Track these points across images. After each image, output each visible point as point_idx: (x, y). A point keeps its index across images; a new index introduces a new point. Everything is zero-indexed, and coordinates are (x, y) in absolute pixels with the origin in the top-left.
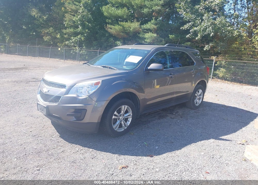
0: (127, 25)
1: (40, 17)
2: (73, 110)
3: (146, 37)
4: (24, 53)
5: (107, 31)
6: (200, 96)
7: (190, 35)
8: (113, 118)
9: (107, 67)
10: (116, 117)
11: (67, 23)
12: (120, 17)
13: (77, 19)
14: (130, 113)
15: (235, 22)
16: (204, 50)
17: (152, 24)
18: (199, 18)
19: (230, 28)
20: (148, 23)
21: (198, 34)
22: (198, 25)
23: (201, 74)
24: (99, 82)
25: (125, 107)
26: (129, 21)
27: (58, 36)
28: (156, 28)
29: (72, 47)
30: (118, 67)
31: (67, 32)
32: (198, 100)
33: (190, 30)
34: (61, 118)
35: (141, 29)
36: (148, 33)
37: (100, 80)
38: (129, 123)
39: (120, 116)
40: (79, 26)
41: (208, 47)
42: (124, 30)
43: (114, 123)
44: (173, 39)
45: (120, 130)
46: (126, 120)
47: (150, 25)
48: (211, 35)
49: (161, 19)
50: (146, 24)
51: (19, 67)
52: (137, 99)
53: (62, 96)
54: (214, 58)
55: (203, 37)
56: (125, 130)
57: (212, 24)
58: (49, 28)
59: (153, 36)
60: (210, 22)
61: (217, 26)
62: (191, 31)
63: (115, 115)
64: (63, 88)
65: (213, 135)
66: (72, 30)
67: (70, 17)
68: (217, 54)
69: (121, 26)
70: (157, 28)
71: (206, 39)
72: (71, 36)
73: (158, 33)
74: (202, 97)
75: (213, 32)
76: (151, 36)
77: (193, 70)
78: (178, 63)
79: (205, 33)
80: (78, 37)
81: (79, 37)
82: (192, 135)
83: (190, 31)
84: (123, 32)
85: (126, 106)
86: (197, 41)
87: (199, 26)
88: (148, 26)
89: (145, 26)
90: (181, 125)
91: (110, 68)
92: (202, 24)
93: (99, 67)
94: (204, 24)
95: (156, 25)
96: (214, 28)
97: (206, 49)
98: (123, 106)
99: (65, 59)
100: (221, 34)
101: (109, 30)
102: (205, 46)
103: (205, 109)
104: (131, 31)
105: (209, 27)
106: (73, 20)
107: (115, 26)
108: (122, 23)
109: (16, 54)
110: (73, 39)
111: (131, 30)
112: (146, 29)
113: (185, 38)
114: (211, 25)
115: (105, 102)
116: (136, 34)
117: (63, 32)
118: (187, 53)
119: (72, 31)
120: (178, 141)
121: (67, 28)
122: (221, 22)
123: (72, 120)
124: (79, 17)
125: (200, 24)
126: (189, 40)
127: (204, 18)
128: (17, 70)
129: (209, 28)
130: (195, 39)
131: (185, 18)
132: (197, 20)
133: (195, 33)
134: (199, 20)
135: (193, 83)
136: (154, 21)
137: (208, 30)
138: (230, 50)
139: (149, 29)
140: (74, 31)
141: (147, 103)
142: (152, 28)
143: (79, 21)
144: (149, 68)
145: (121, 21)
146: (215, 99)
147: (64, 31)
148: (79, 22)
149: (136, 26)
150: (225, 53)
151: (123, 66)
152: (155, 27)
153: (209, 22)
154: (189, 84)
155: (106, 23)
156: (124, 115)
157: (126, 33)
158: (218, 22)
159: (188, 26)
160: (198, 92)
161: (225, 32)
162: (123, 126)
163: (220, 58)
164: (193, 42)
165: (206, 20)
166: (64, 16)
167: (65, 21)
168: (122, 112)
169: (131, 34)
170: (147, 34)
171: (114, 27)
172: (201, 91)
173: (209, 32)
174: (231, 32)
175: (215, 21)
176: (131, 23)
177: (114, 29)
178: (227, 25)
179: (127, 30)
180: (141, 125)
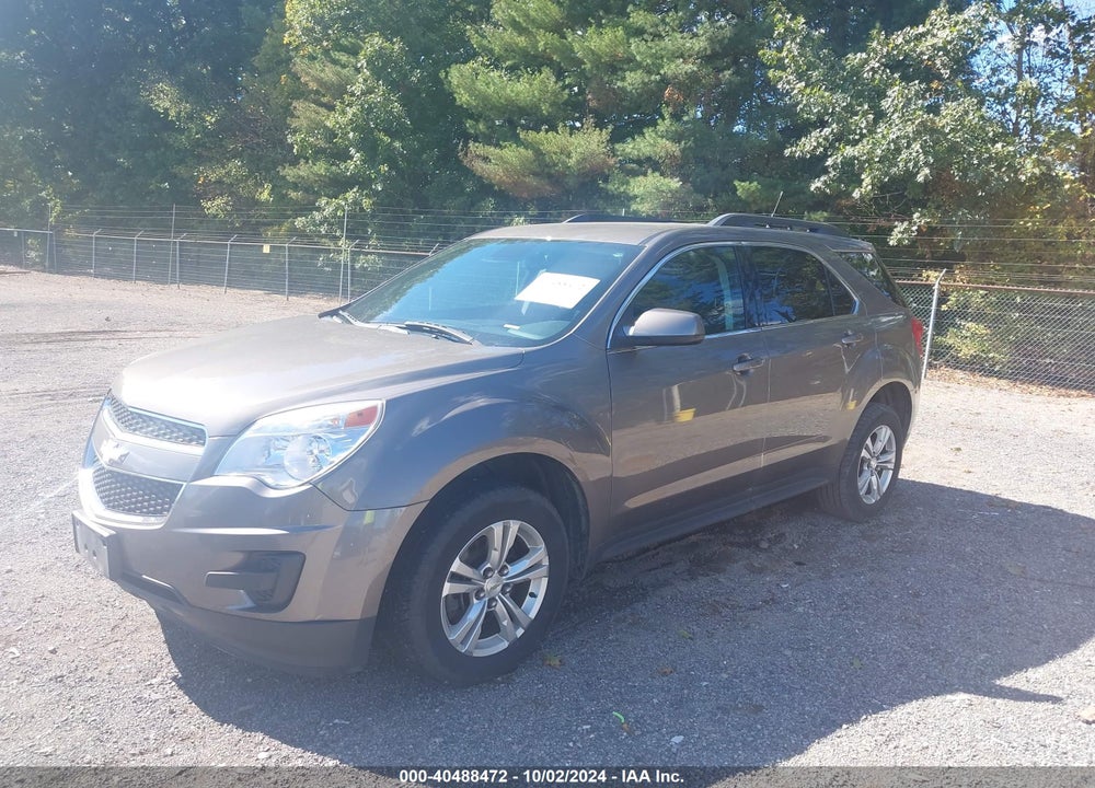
0: (550, 141)
1: (190, 117)
2: (238, 558)
3: (636, 191)
4: (118, 268)
5: (468, 173)
6: (883, 459)
7: (825, 181)
8: (444, 594)
9: (427, 331)
10: (461, 588)
11: (303, 140)
12: (523, 111)
13: (343, 120)
14: (540, 554)
15: (1024, 121)
16: (891, 243)
17: (662, 137)
18: (866, 107)
19: (1003, 146)
20: (643, 134)
21: (863, 177)
22: (863, 136)
23: (886, 354)
24: (374, 409)
25: (506, 530)
26: (561, 124)
27: (265, 195)
28: (678, 153)
29: (323, 240)
30: (482, 330)
31: (299, 177)
32: (874, 478)
33: (825, 156)
34: (178, 592)
35: (612, 162)
36: (645, 174)
37: (377, 400)
38: (533, 606)
39: (485, 576)
40: (353, 151)
41: (905, 231)
42: (543, 167)
43: (455, 619)
44: (751, 199)
45: (489, 647)
46: (519, 592)
47: (652, 143)
48: (920, 178)
49: (699, 113)
50: (633, 139)
51: (82, 329)
52: (575, 486)
53: (185, 484)
54: (934, 277)
55: (881, 187)
56: (516, 645)
57: (925, 129)
58: (229, 160)
59: (664, 188)
60: (913, 123)
61: (947, 140)
62: (829, 162)
63: (457, 578)
64: (191, 441)
65: (964, 660)
66: (321, 168)
67: (313, 116)
68: (946, 261)
69: (526, 148)
70: (683, 151)
71: (898, 195)
72: (318, 195)
73: (689, 176)
74: (894, 461)
75: (926, 164)
76: (657, 189)
77: (847, 335)
78: (775, 301)
79: (894, 170)
80: (346, 199)
81: (350, 195)
82: (857, 663)
83: (827, 163)
84: (535, 174)
85: (514, 526)
86: (854, 208)
87: (865, 141)
88: (642, 145)
89: (630, 148)
90: (800, 609)
91: (439, 334)
92: (879, 130)
93: (393, 329)
94: (889, 132)
95: (679, 142)
96: (933, 147)
97: (899, 240)
98: (497, 528)
99: (290, 293)
100: (964, 171)
101: (479, 167)
102: (891, 229)
103: (912, 518)
104: (569, 167)
105: (908, 142)
106: (325, 127)
107: (501, 148)
108: (532, 135)
109: (89, 275)
110: (328, 206)
111: (572, 162)
112: (635, 158)
113: (804, 193)
114: (918, 133)
115: (399, 512)
116: (594, 181)
117: (284, 177)
118: (819, 258)
119: (322, 172)
120: (784, 699)
121: (302, 161)
122: (961, 119)
123: (232, 608)
124: (350, 111)
125: (872, 132)
126: (820, 202)
127: (885, 104)
128: (70, 340)
129: (908, 147)
130: (849, 195)
131: (805, 105)
132: (856, 114)
133: (850, 172)
134: (865, 114)
135: (849, 395)
136: (667, 122)
137: (904, 156)
138: (1004, 245)
139: (649, 159)
140: (332, 173)
141: (626, 504)
142: (662, 154)
143: (352, 130)
144: (632, 331)
145: (526, 128)
146: (952, 465)
147: (289, 173)
148: (351, 135)
149: (594, 146)
150: (983, 255)
151: (506, 326)
152: (675, 149)
153: (910, 120)
154: (832, 400)
155: (467, 137)
156: (505, 567)
157: (550, 176)
158: (948, 119)
159: (815, 144)
160: (874, 438)
161: (979, 165)
162: (505, 623)
163: (961, 278)
164: (839, 212)
165: (896, 115)
166: (288, 111)
167: (295, 131)
168: (495, 555)
169: (571, 182)
170: (641, 178)
171: (498, 151)
172: (885, 433)
173: (911, 165)
174: (1009, 164)
175: (937, 119)
176: (571, 134)
177: (497, 161)
178: (991, 134)
179: (555, 165)
180: (602, 611)
